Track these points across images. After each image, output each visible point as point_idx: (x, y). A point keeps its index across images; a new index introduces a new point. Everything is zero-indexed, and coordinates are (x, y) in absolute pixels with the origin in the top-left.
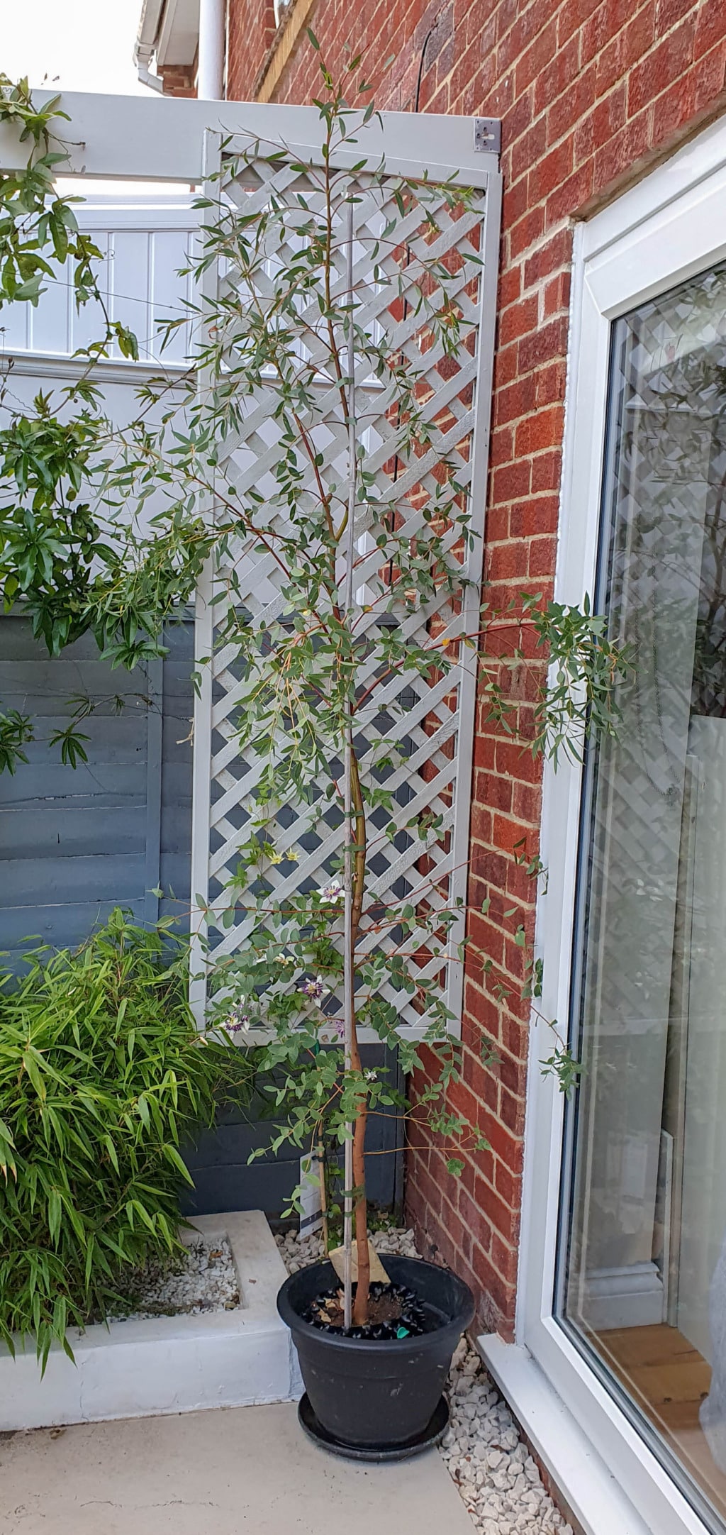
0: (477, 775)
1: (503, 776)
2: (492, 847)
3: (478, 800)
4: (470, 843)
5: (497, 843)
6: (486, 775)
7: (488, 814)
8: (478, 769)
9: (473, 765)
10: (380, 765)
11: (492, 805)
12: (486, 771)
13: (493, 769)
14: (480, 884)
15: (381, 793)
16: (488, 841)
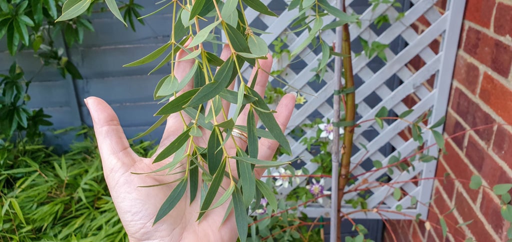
0: (466, 28)
1: (502, 39)
2: (476, 99)
3: (466, 50)
4: (452, 84)
5: (482, 96)
6: (478, 32)
7: (476, 69)
8: (468, 24)
9: (464, 18)
10: (379, 22)
11: (482, 62)
12: (478, 27)
13: (488, 27)
14: (458, 124)
15: (378, 46)
16: (473, 92)
